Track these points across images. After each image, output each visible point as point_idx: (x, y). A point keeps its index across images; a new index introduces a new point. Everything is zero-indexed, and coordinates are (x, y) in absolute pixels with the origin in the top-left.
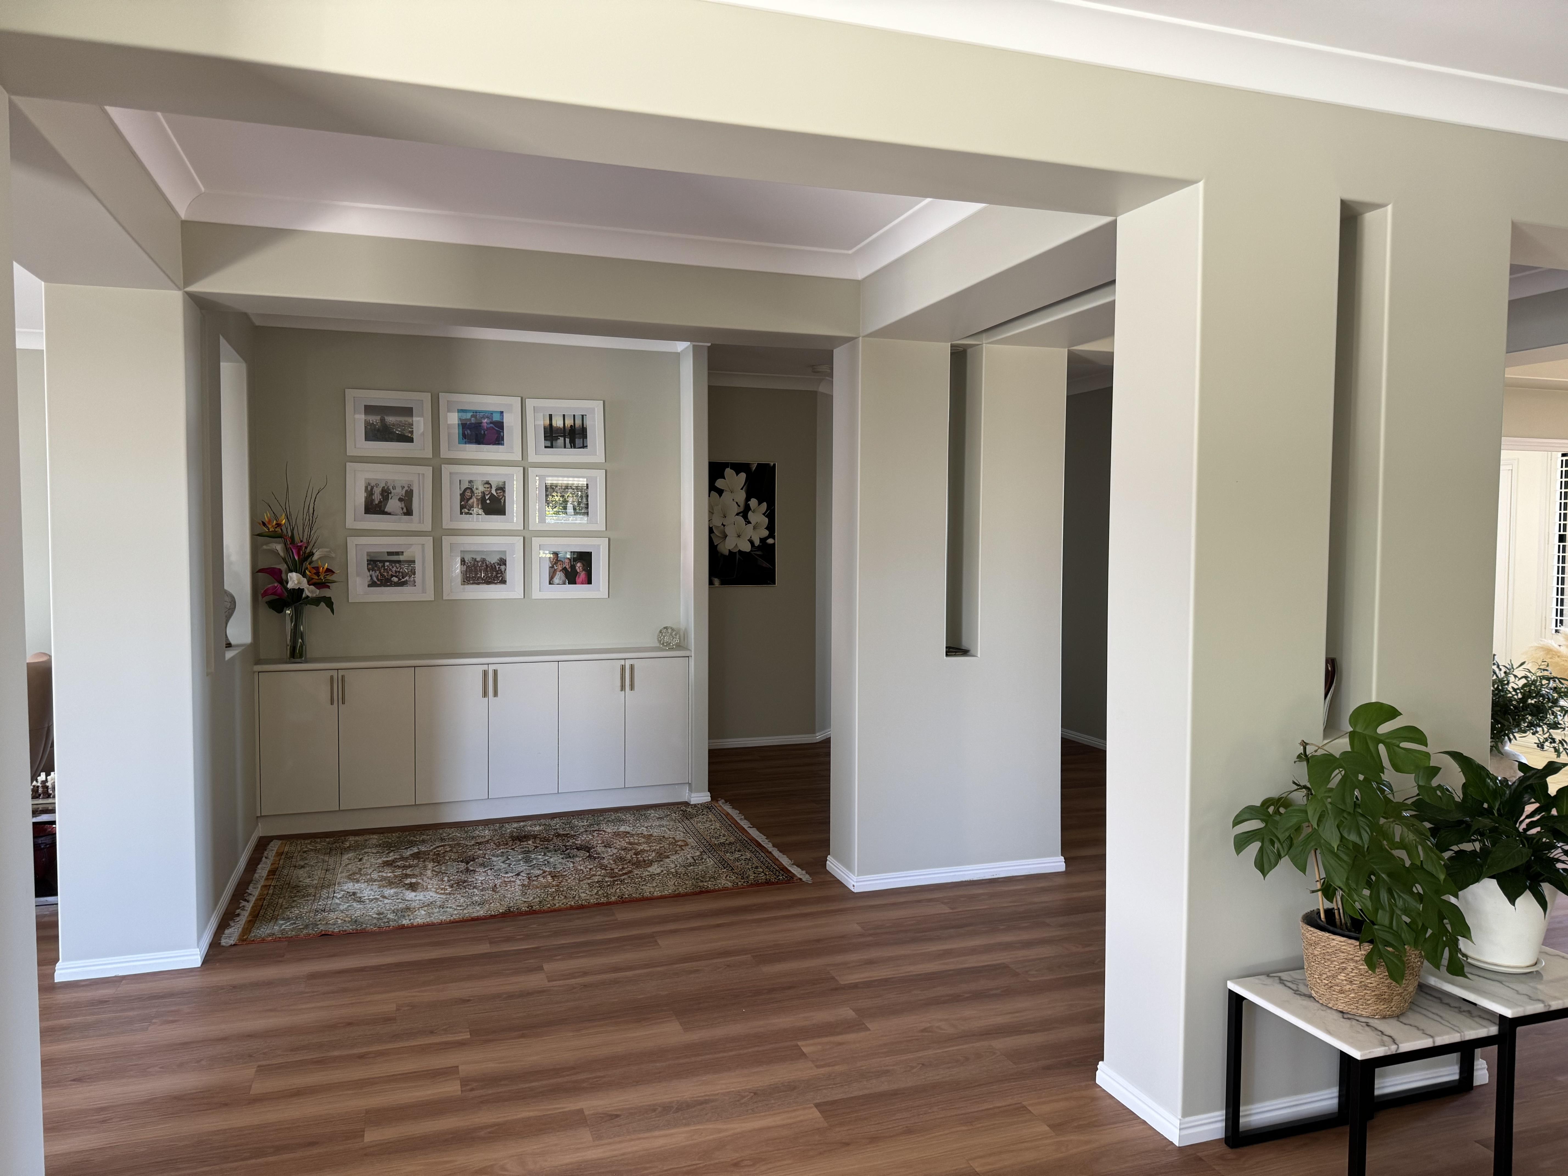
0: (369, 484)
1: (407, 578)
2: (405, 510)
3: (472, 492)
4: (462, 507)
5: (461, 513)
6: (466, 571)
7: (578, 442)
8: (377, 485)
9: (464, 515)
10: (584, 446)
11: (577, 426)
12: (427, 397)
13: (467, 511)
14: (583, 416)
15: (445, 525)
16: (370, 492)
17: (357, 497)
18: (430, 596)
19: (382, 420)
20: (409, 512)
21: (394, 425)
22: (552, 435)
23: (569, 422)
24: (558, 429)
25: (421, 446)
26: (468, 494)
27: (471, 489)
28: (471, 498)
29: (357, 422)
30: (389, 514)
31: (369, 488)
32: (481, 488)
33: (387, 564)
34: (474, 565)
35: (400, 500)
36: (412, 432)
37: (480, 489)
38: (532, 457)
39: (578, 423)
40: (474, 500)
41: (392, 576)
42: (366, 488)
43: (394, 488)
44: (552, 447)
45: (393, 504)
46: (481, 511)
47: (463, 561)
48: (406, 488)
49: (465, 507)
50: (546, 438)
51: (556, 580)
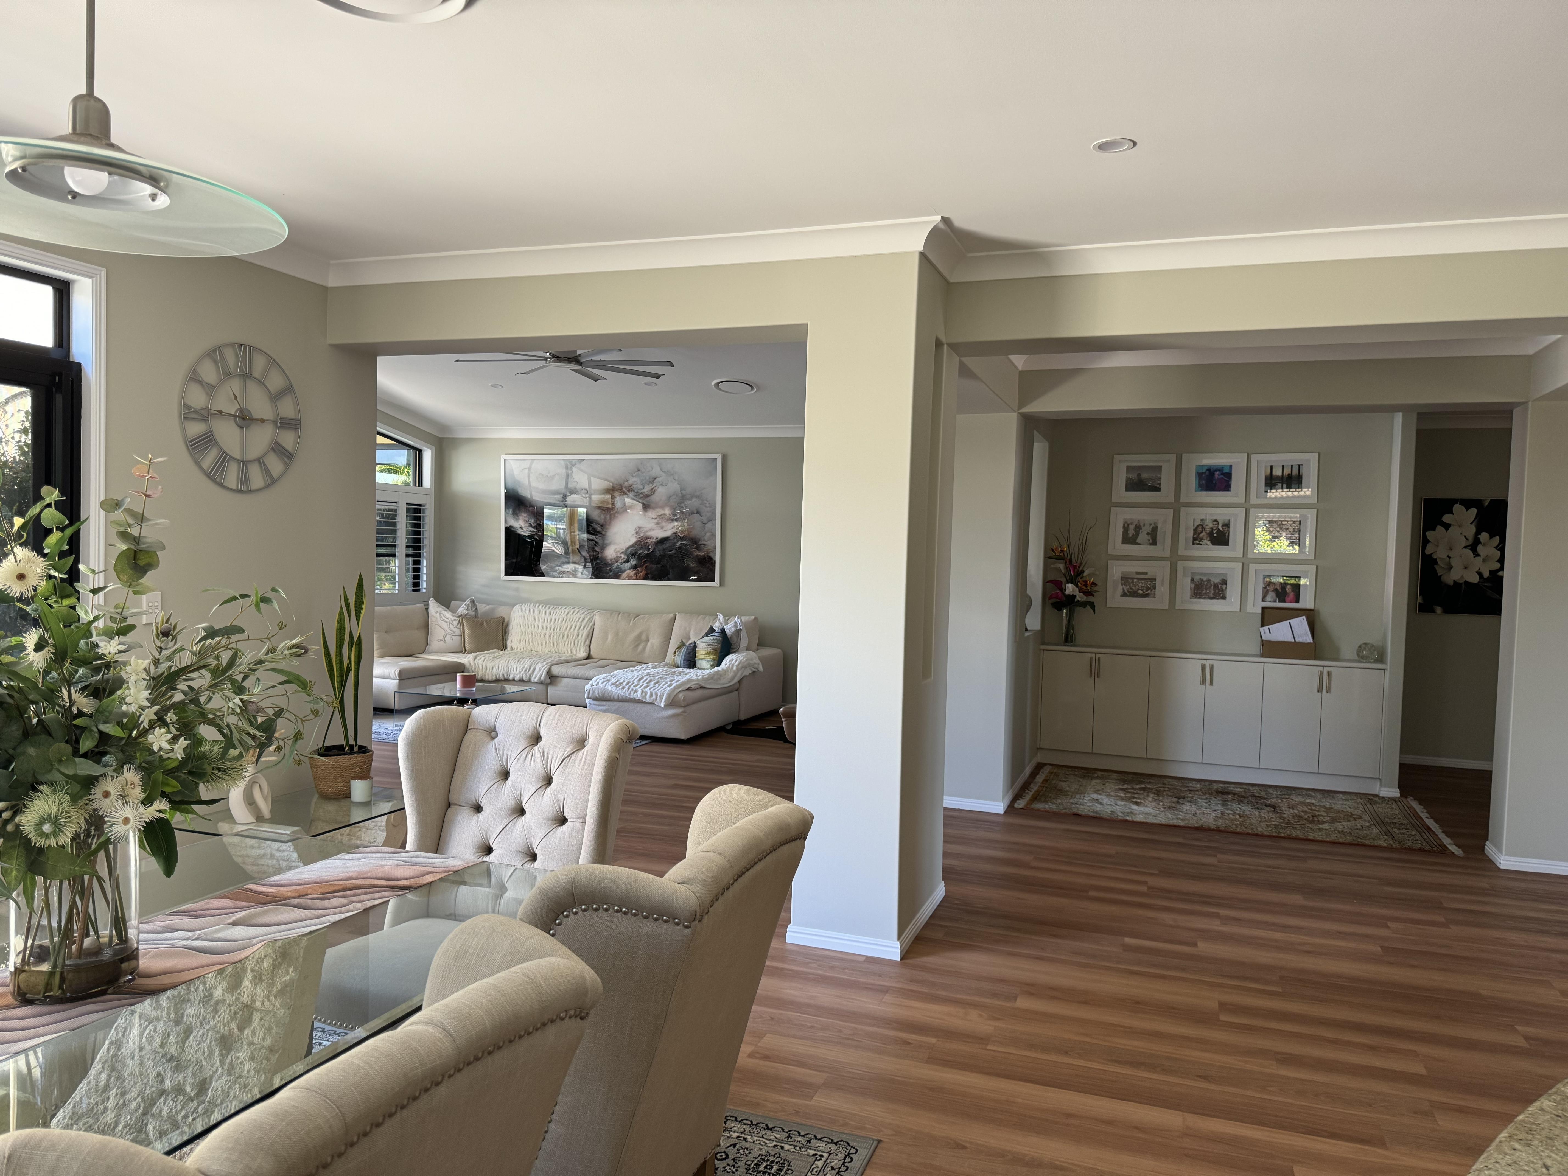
0: (1126, 523)
1: (1149, 592)
2: (1151, 541)
3: (1203, 527)
4: (1194, 539)
5: (1193, 544)
6: (1194, 588)
7: (1295, 484)
8: (1132, 524)
9: (1195, 546)
10: (1299, 487)
11: (1294, 473)
12: (1173, 458)
13: (1197, 542)
14: (1299, 465)
15: (1180, 553)
16: (1126, 529)
17: (1117, 532)
18: (1165, 606)
19: (1139, 475)
20: (1154, 543)
21: (1147, 479)
22: (1271, 482)
23: (1287, 471)
24: (1277, 477)
25: (1166, 494)
26: (1200, 529)
27: (1202, 526)
28: (1202, 532)
29: (1120, 478)
30: (1140, 544)
31: (1126, 525)
32: (1211, 525)
33: (1135, 580)
34: (1201, 584)
35: (1148, 534)
36: (1160, 484)
37: (1209, 525)
38: (1254, 500)
40: (1204, 533)
41: (1139, 589)
42: (1124, 525)
43: (1144, 525)
44: (1271, 489)
45: (1143, 537)
46: (1209, 543)
47: (1192, 580)
48: (1153, 525)
49: (1197, 540)
50: (1266, 483)
51: (1268, 598)
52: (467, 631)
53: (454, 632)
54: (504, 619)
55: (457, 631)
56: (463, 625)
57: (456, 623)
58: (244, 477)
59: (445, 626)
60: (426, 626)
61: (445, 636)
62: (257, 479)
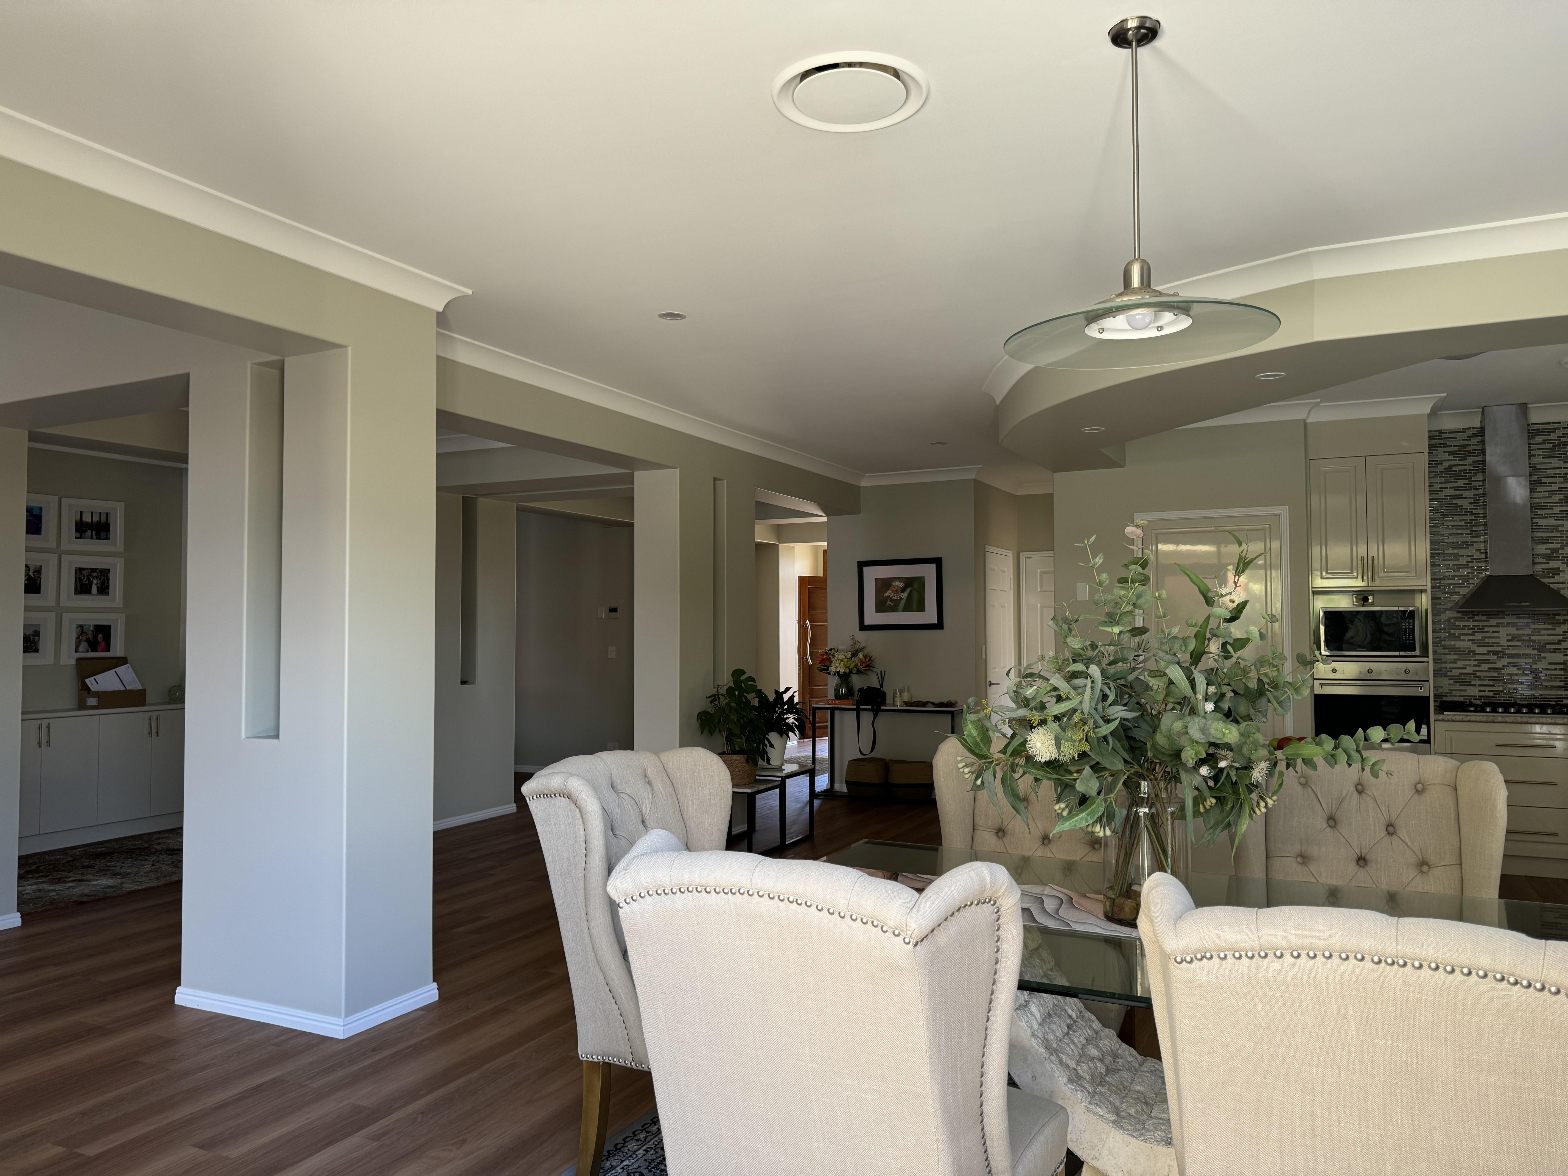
7: (103, 534)
10: (107, 538)
11: (102, 521)
14: (107, 513)
22: (81, 528)
23: (96, 518)
24: (87, 523)
39: (103, 519)
44: (81, 538)
50: (76, 531)
51: (81, 649)
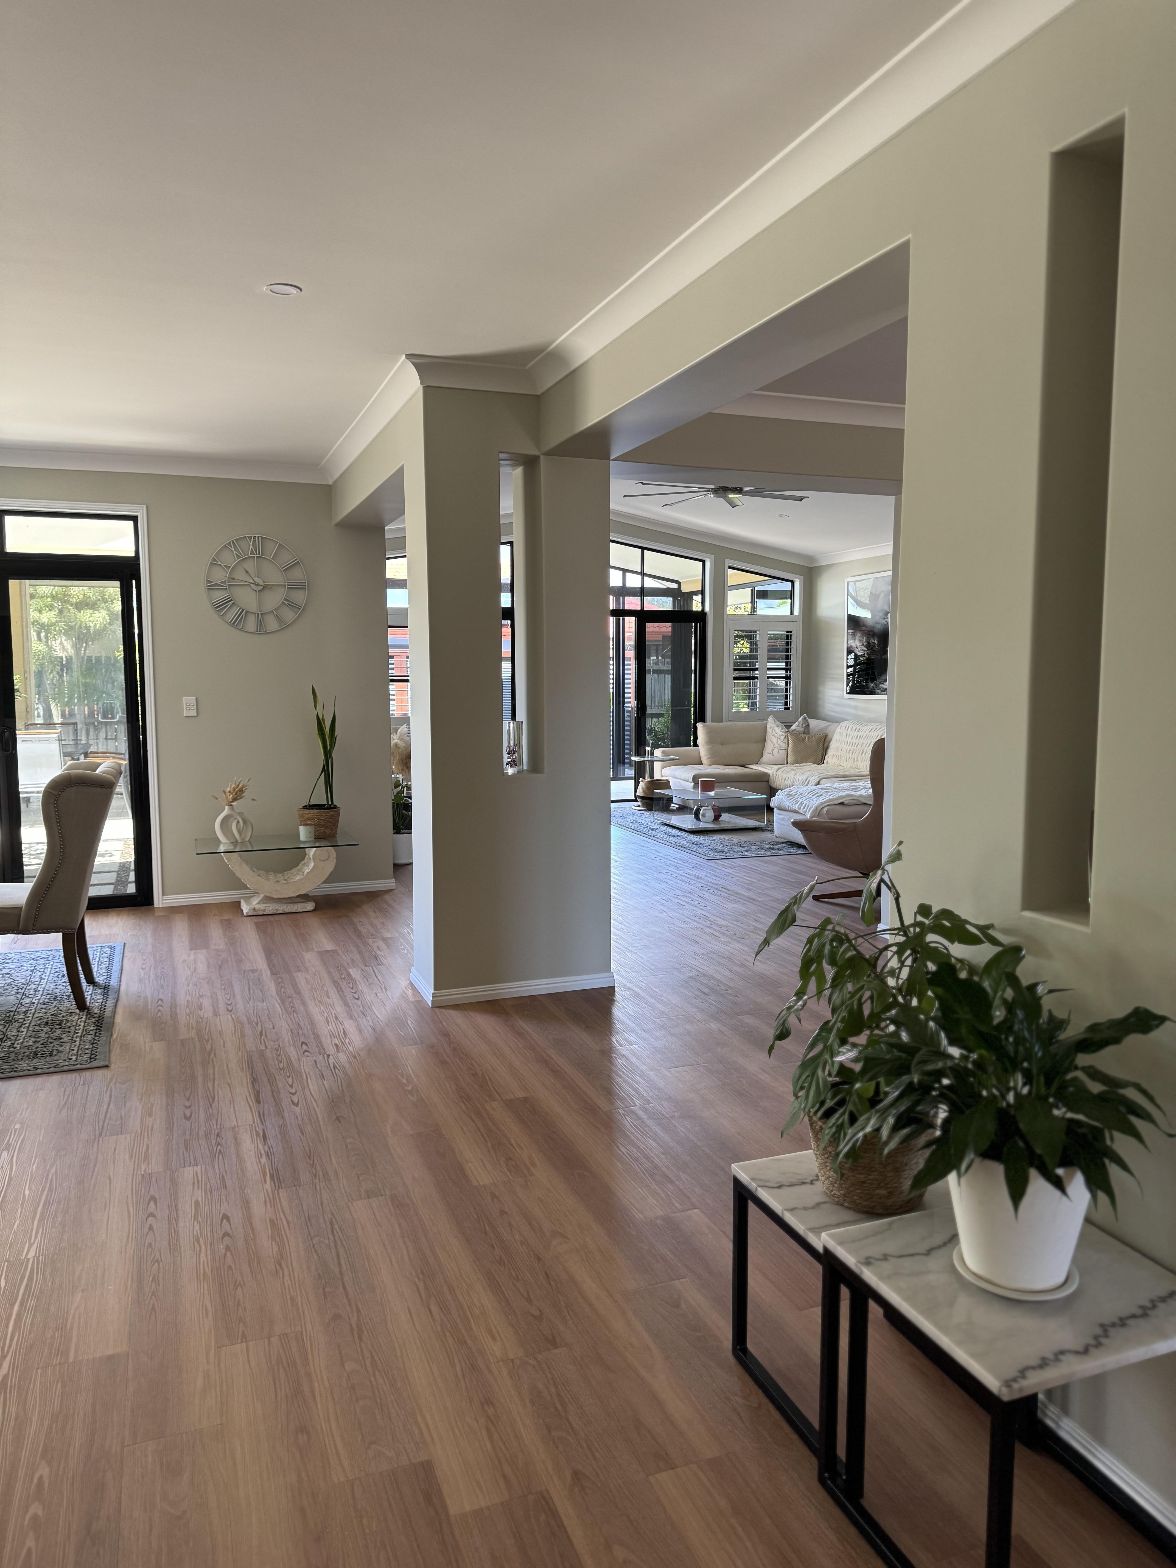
52: (790, 746)
53: (780, 746)
54: (826, 736)
55: (784, 746)
56: (788, 741)
57: (782, 738)
58: (260, 624)
59: (774, 740)
60: (763, 740)
61: (773, 750)
62: (272, 624)
